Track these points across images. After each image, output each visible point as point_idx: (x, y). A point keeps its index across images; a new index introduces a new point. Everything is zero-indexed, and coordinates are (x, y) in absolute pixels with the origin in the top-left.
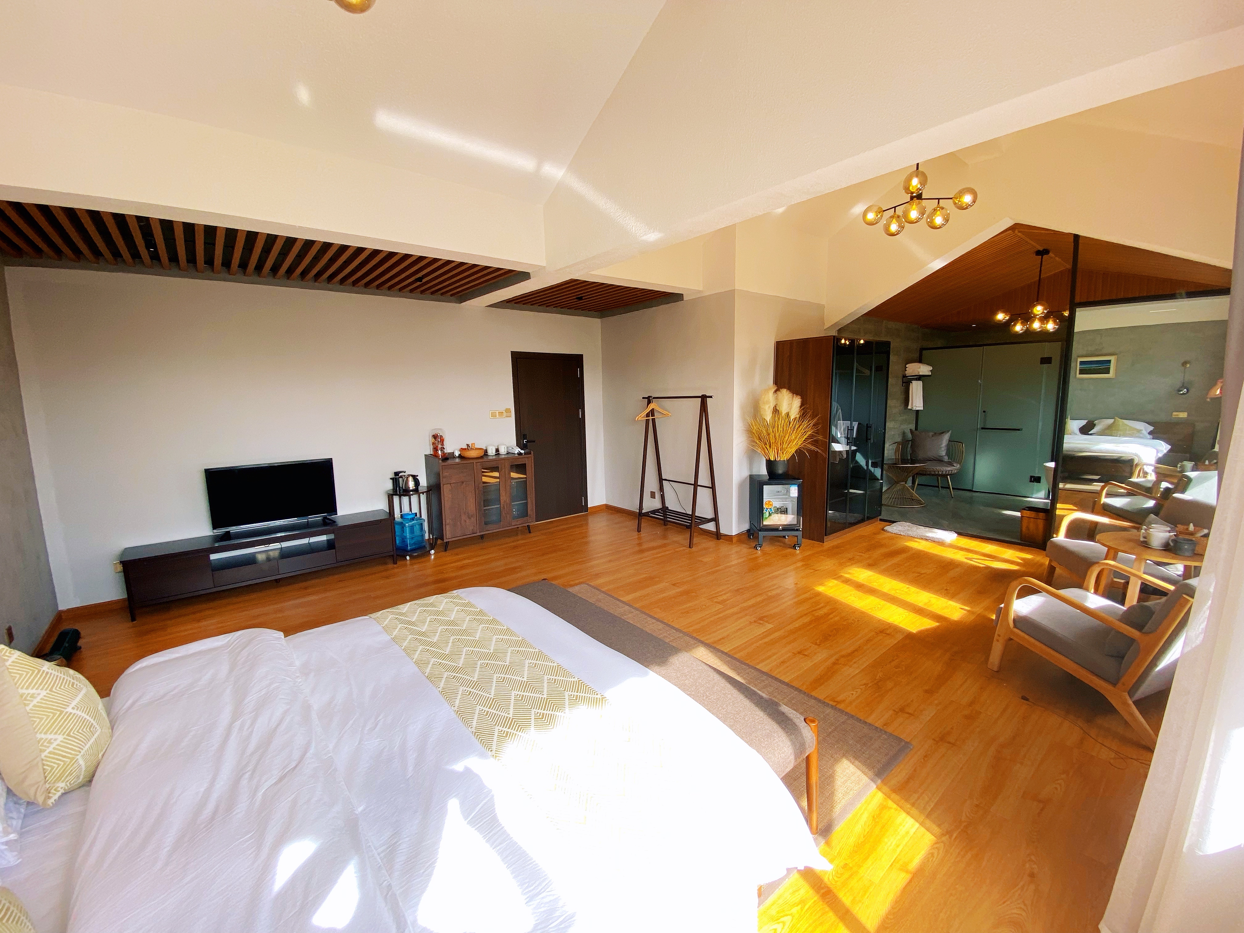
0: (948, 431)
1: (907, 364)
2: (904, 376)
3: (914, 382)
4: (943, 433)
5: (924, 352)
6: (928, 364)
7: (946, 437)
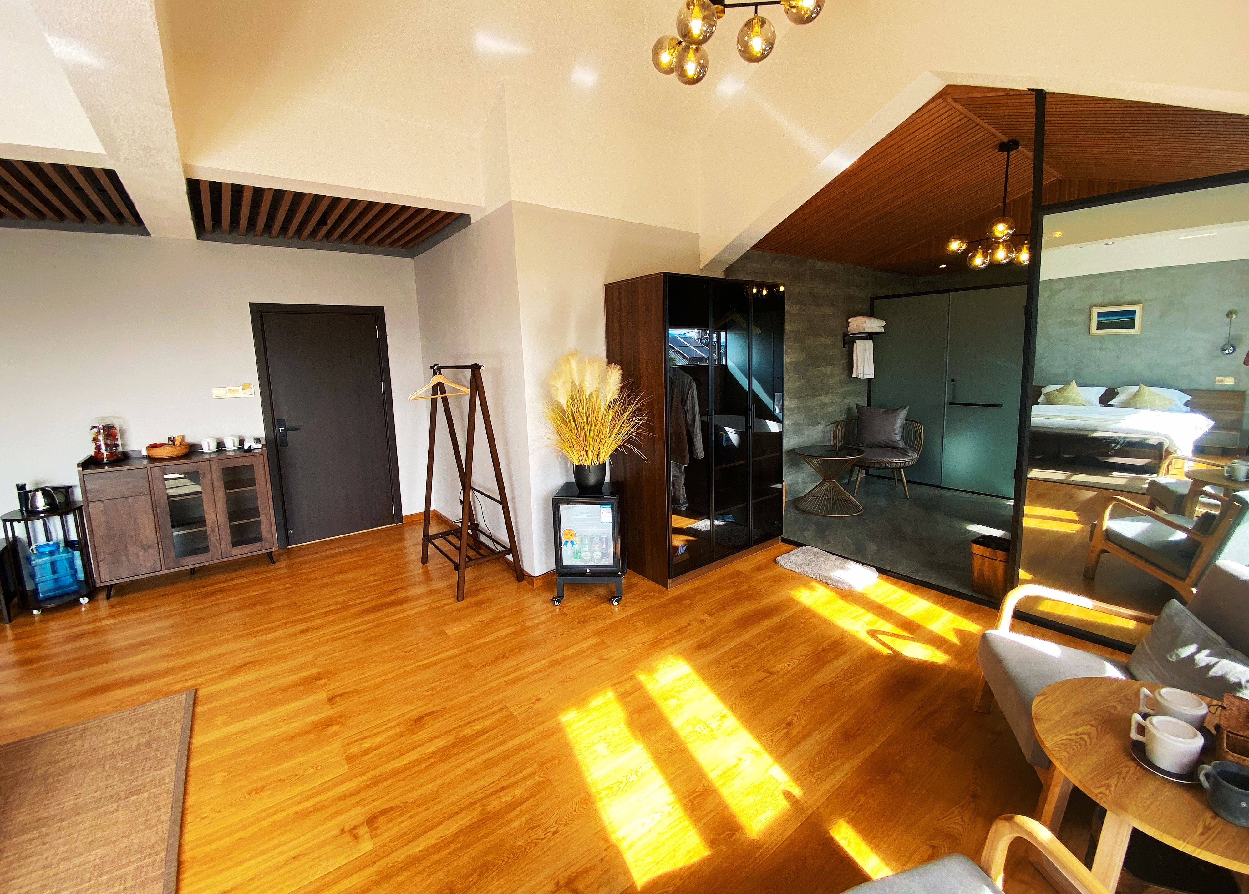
0: (905, 407)
1: (850, 318)
2: (846, 334)
3: (858, 342)
4: (897, 410)
5: (877, 302)
6: (880, 318)
7: (902, 415)
